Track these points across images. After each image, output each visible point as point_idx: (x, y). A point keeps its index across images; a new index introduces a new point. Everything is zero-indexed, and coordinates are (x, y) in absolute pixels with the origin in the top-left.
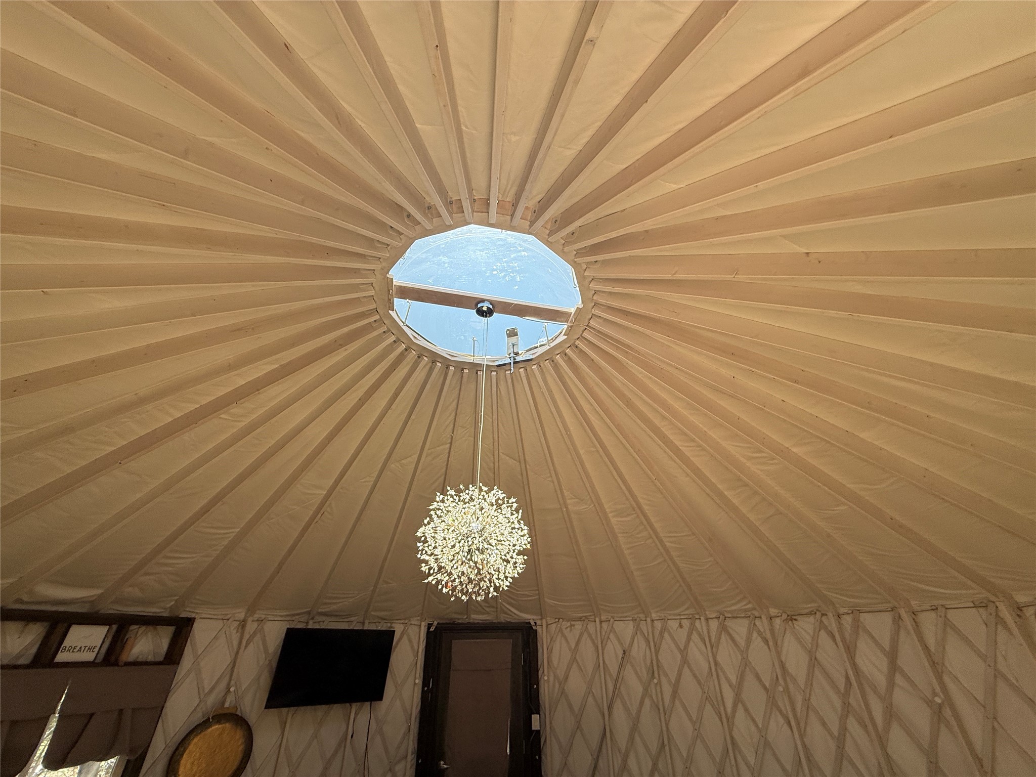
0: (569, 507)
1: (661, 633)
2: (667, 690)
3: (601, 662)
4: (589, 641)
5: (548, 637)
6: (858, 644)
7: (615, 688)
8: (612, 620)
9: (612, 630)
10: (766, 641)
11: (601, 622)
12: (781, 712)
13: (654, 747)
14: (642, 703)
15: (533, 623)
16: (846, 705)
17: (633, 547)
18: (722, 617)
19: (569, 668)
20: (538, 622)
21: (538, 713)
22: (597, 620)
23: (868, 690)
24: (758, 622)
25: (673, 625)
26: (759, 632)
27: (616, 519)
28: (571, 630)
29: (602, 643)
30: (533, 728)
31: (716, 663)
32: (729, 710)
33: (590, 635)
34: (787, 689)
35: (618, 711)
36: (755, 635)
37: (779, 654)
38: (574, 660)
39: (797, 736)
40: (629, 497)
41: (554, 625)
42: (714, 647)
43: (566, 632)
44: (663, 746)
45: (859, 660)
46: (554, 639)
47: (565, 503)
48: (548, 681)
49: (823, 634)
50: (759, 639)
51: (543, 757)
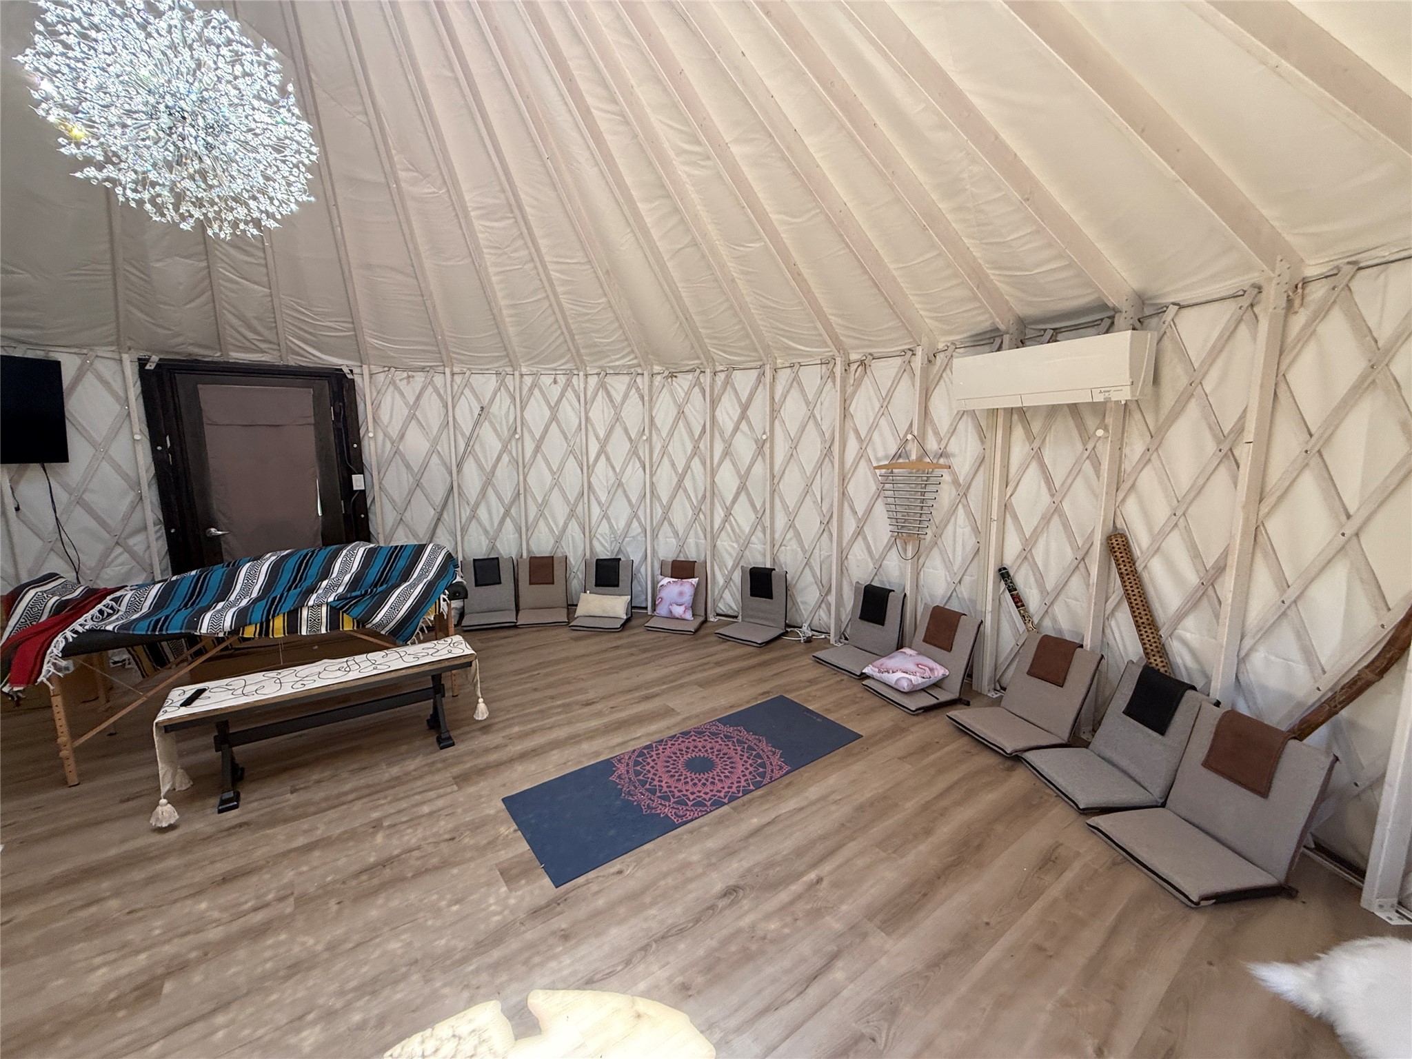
0: (403, 185)
1: (531, 390)
2: (529, 447)
3: (451, 419)
4: (435, 396)
5: (374, 390)
6: (723, 399)
7: (467, 445)
8: (468, 373)
9: (467, 384)
10: (642, 398)
11: (453, 374)
12: (639, 459)
13: (508, 496)
14: (499, 459)
15: (346, 370)
16: (696, 447)
17: (503, 272)
18: (603, 373)
19: (405, 426)
20: (356, 370)
21: (362, 473)
22: (448, 371)
23: (717, 435)
24: (639, 379)
25: (546, 380)
26: (638, 389)
27: (484, 223)
28: (409, 382)
29: (453, 398)
30: (355, 488)
31: (587, 419)
32: (592, 459)
33: (436, 390)
34: (650, 439)
35: (470, 467)
36: (634, 390)
37: (651, 409)
38: (412, 417)
39: (648, 476)
40: (507, 187)
41: (382, 376)
42: (588, 404)
43: (402, 385)
44: (519, 494)
45: (718, 413)
46: (383, 391)
47: (394, 174)
48: (375, 437)
49: (697, 389)
50: (637, 395)
51: (371, 516)
